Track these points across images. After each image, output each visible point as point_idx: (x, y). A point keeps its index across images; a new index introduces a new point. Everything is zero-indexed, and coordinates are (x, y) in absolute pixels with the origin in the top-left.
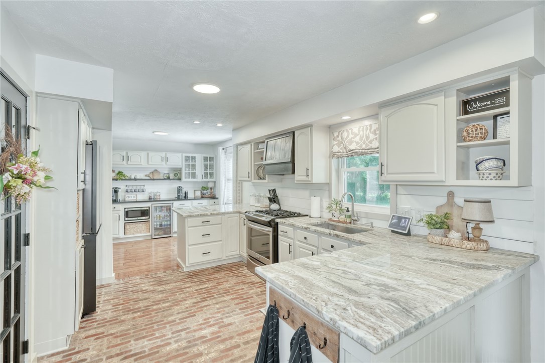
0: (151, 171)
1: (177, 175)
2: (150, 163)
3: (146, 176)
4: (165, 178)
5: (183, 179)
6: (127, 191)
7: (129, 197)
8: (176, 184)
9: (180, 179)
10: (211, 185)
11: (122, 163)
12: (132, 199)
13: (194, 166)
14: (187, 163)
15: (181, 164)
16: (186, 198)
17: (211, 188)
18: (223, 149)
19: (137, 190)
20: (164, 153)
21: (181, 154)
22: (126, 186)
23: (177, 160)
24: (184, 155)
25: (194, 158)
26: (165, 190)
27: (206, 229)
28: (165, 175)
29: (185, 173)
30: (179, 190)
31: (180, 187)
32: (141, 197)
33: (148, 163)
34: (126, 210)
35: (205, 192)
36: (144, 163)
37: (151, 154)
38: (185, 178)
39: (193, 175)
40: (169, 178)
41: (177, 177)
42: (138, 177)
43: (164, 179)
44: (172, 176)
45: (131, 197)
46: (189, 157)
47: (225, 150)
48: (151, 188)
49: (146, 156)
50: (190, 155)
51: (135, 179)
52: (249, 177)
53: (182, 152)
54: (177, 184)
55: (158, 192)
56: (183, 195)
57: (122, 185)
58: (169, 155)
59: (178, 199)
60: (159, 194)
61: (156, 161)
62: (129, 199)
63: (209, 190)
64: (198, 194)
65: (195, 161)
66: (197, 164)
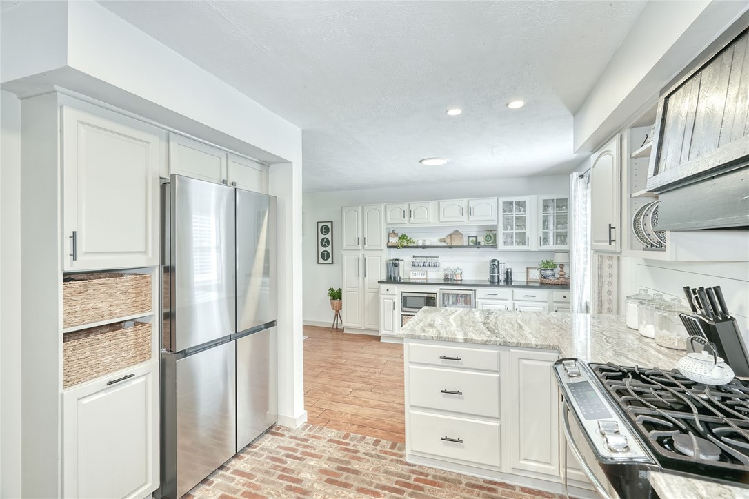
0: (448, 233)
1: (491, 238)
2: (442, 219)
3: (441, 240)
4: (471, 244)
5: (501, 246)
6: (413, 265)
7: (415, 275)
8: (488, 256)
9: (495, 246)
10: (559, 259)
11: (403, 222)
12: (421, 277)
13: (521, 221)
14: (508, 215)
15: (495, 217)
16: (508, 282)
17: (562, 266)
18: (581, 176)
19: (427, 264)
20: (466, 200)
21: (496, 198)
22: (414, 257)
23: (488, 212)
24: (502, 200)
25: (521, 204)
26: (470, 266)
27: (452, 376)
28: (471, 239)
29: (506, 236)
30: (494, 265)
31: (494, 261)
32: (434, 275)
33: (439, 220)
34: (404, 294)
35: (549, 272)
36: (433, 220)
37: (443, 204)
38: (505, 243)
39: (522, 239)
40: (477, 244)
41: (490, 243)
42: (427, 244)
43: (469, 246)
44: (481, 239)
45: (418, 275)
46: (511, 203)
47: (585, 178)
48: (450, 262)
49: (437, 206)
50: (514, 199)
51: (424, 247)
52: (611, 241)
53: (498, 195)
54: (490, 255)
55: (458, 269)
56: (502, 277)
57: (406, 257)
58: (473, 203)
59: (493, 282)
60: (460, 272)
61: (451, 215)
62: (416, 277)
63: (558, 270)
64: (535, 275)
65: (524, 211)
66: (527, 215)
